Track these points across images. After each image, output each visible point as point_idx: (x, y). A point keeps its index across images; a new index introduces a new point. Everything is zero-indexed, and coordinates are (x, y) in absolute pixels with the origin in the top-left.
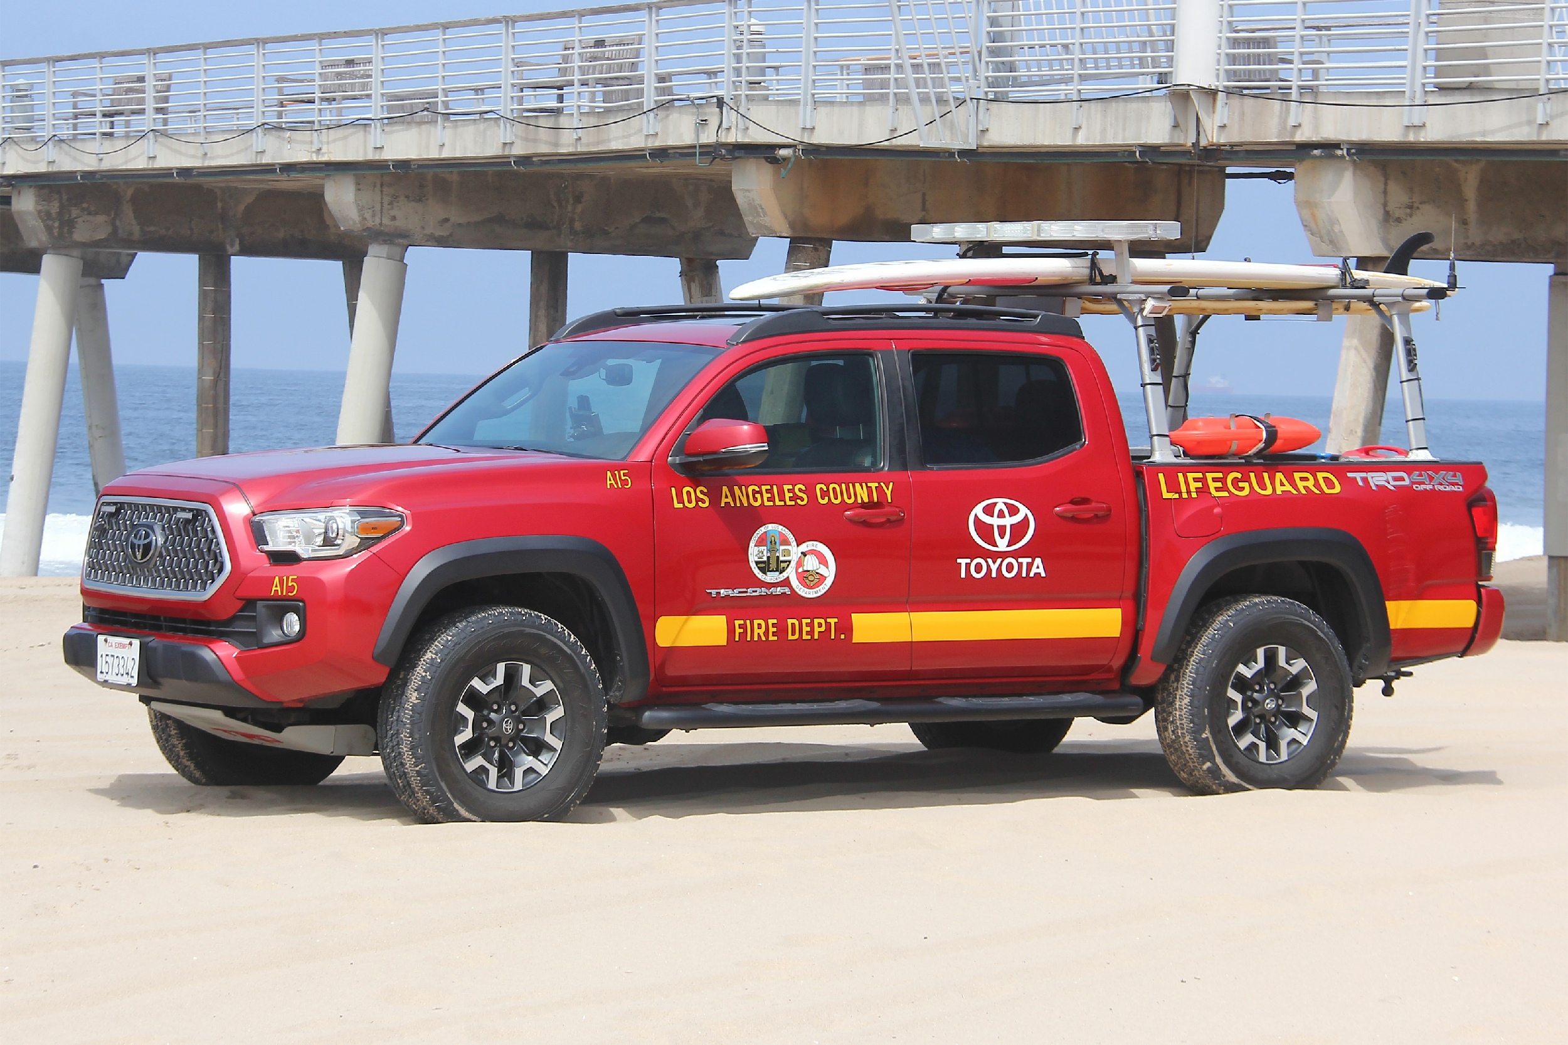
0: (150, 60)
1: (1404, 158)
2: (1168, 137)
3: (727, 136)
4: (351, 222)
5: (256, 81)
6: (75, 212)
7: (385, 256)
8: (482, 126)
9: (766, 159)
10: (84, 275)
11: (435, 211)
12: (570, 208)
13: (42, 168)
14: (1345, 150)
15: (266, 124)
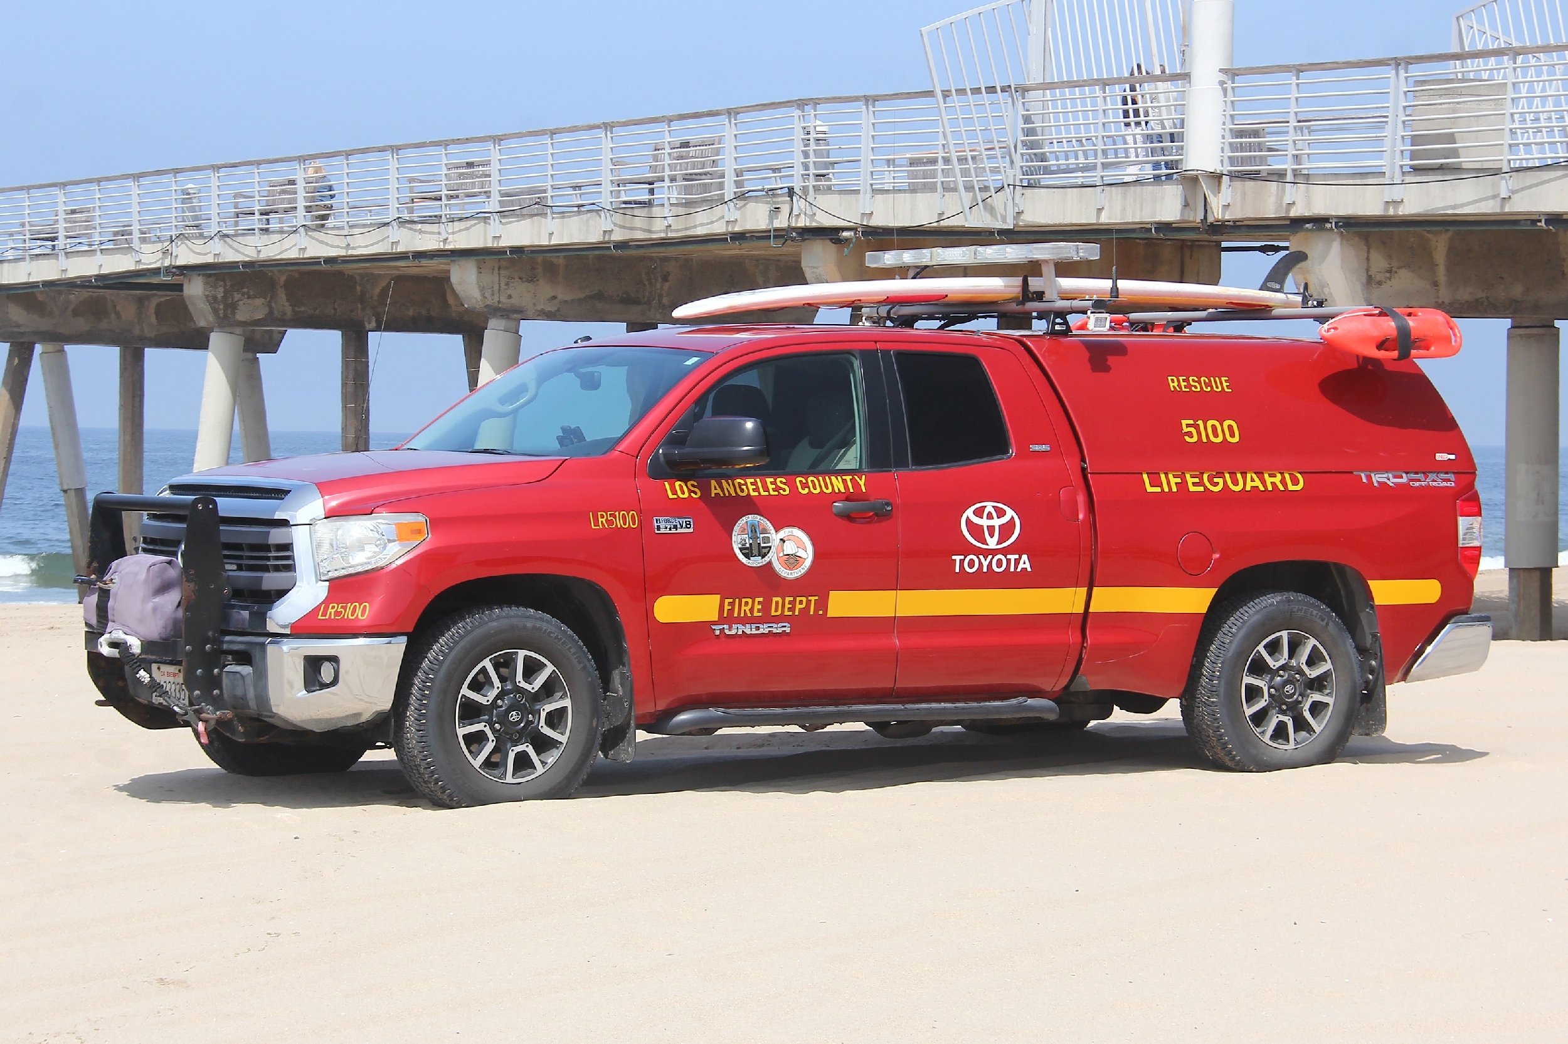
0: (300, 165)
1: (1385, 229)
2: (1179, 216)
3: (797, 221)
4: (474, 301)
5: (390, 182)
6: (237, 296)
7: (503, 329)
8: (585, 217)
9: (831, 240)
10: (245, 350)
11: (545, 290)
12: (658, 286)
13: (209, 259)
14: (1334, 223)
15: (401, 218)
